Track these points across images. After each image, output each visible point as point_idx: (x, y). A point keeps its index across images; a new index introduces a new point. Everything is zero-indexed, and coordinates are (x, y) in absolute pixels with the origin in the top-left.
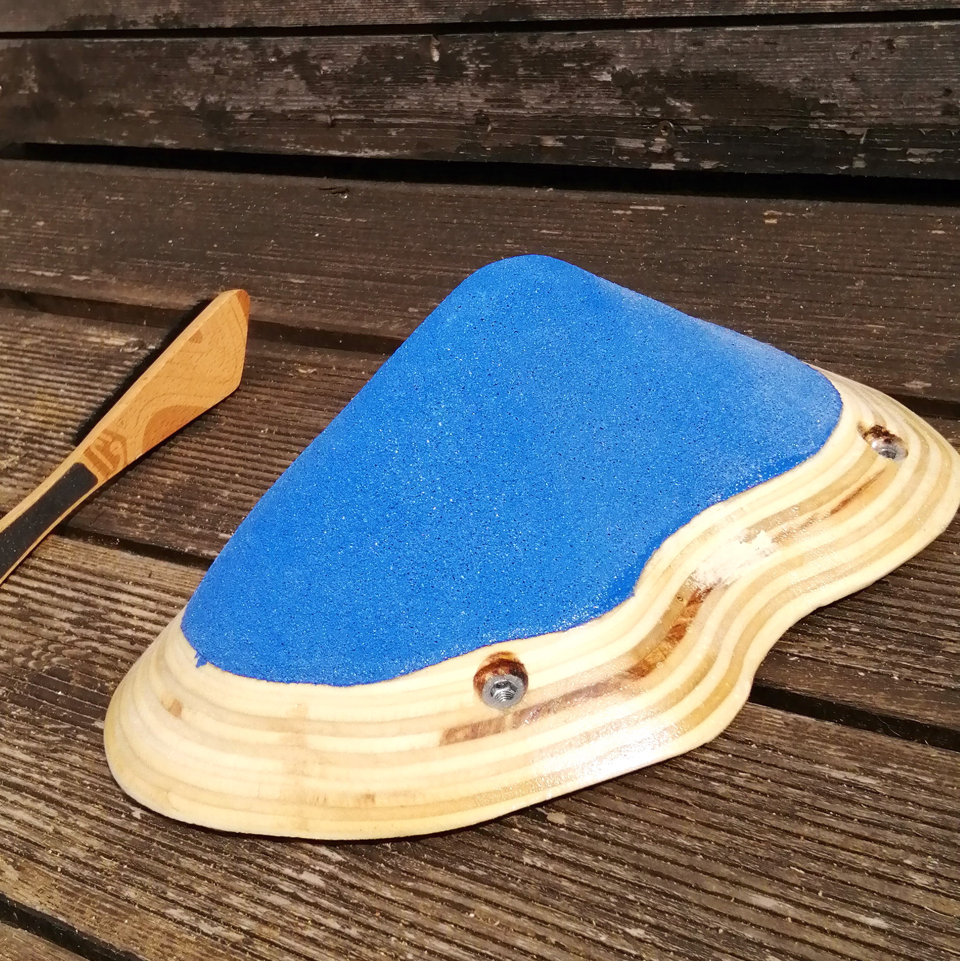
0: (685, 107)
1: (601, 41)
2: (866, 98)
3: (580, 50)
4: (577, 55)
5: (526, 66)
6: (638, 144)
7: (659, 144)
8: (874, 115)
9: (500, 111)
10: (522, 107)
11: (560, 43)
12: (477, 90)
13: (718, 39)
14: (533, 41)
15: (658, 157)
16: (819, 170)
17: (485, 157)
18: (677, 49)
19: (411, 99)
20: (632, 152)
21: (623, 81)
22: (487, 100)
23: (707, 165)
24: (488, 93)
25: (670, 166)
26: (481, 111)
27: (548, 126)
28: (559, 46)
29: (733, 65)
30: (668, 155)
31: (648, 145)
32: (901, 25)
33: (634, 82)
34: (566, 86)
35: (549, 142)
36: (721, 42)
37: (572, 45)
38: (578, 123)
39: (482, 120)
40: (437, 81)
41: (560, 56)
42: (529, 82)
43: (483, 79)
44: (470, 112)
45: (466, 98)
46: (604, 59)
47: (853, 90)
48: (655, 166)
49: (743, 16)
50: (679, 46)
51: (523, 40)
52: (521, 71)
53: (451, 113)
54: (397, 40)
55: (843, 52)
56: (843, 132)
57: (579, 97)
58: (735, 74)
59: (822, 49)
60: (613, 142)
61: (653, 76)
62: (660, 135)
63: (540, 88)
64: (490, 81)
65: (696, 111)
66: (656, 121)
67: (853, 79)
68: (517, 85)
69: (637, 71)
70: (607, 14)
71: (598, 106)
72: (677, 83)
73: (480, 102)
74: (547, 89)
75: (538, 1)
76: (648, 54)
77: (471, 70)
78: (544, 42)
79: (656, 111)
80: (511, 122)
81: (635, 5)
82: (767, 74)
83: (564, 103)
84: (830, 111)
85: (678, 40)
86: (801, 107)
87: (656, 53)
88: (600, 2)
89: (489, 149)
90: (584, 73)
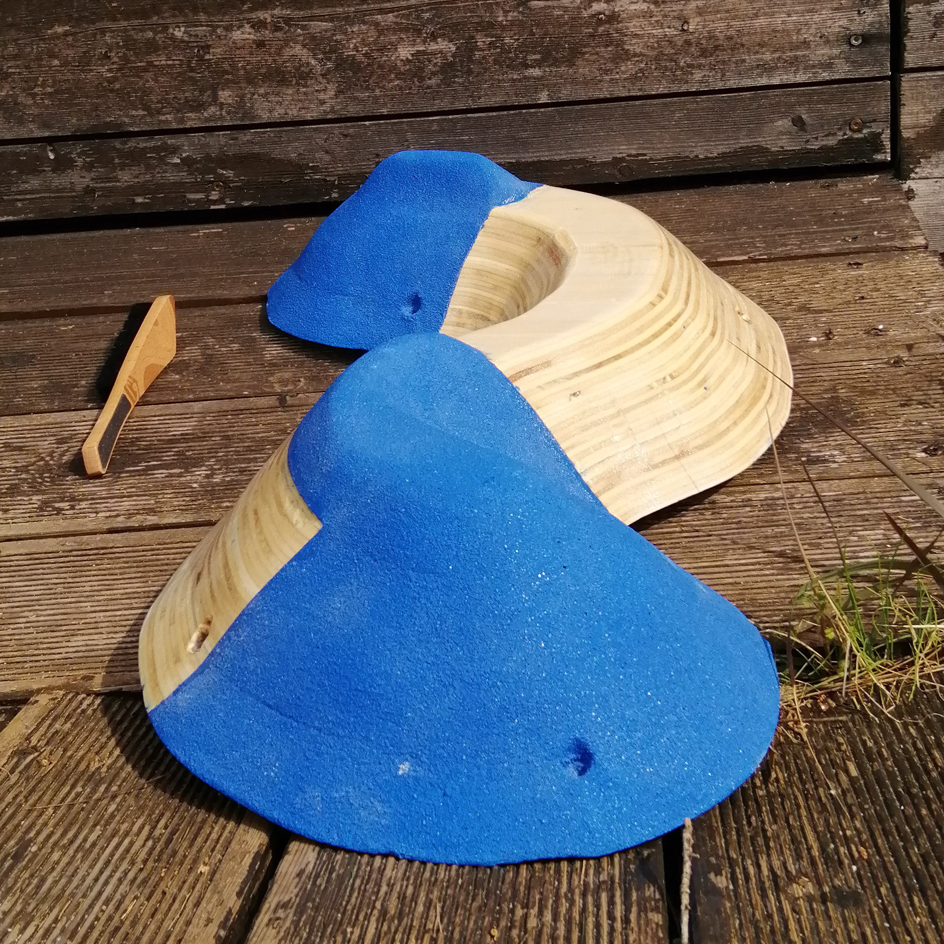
0: (229, 173)
1: (171, 141)
2: (334, 161)
3: (158, 147)
4: (154, 149)
5: (120, 158)
6: (201, 196)
7: (214, 195)
8: (340, 169)
9: (103, 185)
10: (119, 182)
11: (143, 143)
12: (85, 174)
13: (246, 136)
14: (125, 143)
15: (215, 202)
16: (312, 200)
17: (92, 213)
18: (222, 143)
19: (35, 182)
20: (198, 201)
21: (186, 161)
22: (92, 179)
23: (246, 204)
24: (93, 175)
25: (223, 207)
26: (88, 186)
27: (142, 189)
28: (142, 145)
29: (256, 149)
30: (221, 201)
31: (207, 196)
32: (349, 124)
33: (195, 161)
34: (149, 168)
35: (139, 200)
36: (249, 137)
37: (152, 144)
38: (160, 187)
39: (89, 191)
40: (54, 171)
41: (144, 150)
42: (123, 167)
43: (89, 167)
44: (79, 188)
45: (76, 179)
46: (175, 150)
47: (327, 158)
48: (212, 207)
49: (261, 124)
50: (223, 141)
51: (117, 144)
52: (117, 161)
53: (66, 189)
54: (20, 148)
55: (320, 139)
56: (325, 180)
57: (158, 173)
58: (259, 154)
59: (308, 138)
60: (185, 197)
61: (208, 158)
62: (214, 190)
63: (130, 170)
64: (94, 167)
65: (235, 175)
66: (212, 182)
67: (327, 152)
68: (114, 169)
69: (198, 157)
70: (174, 126)
71: (172, 177)
72: (223, 161)
73: (87, 181)
74: (136, 170)
75: (126, 120)
76: (203, 146)
77: (80, 162)
78: (132, 143)
79: (211, 177)
80: (111, 190)
81: (192, 120)
82: (277, 153)
83: (148, 177)
84: (315, 169)
85: (221, 138)
86: (299, 168)
87: (207, 145)
88: (169, 119)
89: (95, 208)
90: (162, 160)
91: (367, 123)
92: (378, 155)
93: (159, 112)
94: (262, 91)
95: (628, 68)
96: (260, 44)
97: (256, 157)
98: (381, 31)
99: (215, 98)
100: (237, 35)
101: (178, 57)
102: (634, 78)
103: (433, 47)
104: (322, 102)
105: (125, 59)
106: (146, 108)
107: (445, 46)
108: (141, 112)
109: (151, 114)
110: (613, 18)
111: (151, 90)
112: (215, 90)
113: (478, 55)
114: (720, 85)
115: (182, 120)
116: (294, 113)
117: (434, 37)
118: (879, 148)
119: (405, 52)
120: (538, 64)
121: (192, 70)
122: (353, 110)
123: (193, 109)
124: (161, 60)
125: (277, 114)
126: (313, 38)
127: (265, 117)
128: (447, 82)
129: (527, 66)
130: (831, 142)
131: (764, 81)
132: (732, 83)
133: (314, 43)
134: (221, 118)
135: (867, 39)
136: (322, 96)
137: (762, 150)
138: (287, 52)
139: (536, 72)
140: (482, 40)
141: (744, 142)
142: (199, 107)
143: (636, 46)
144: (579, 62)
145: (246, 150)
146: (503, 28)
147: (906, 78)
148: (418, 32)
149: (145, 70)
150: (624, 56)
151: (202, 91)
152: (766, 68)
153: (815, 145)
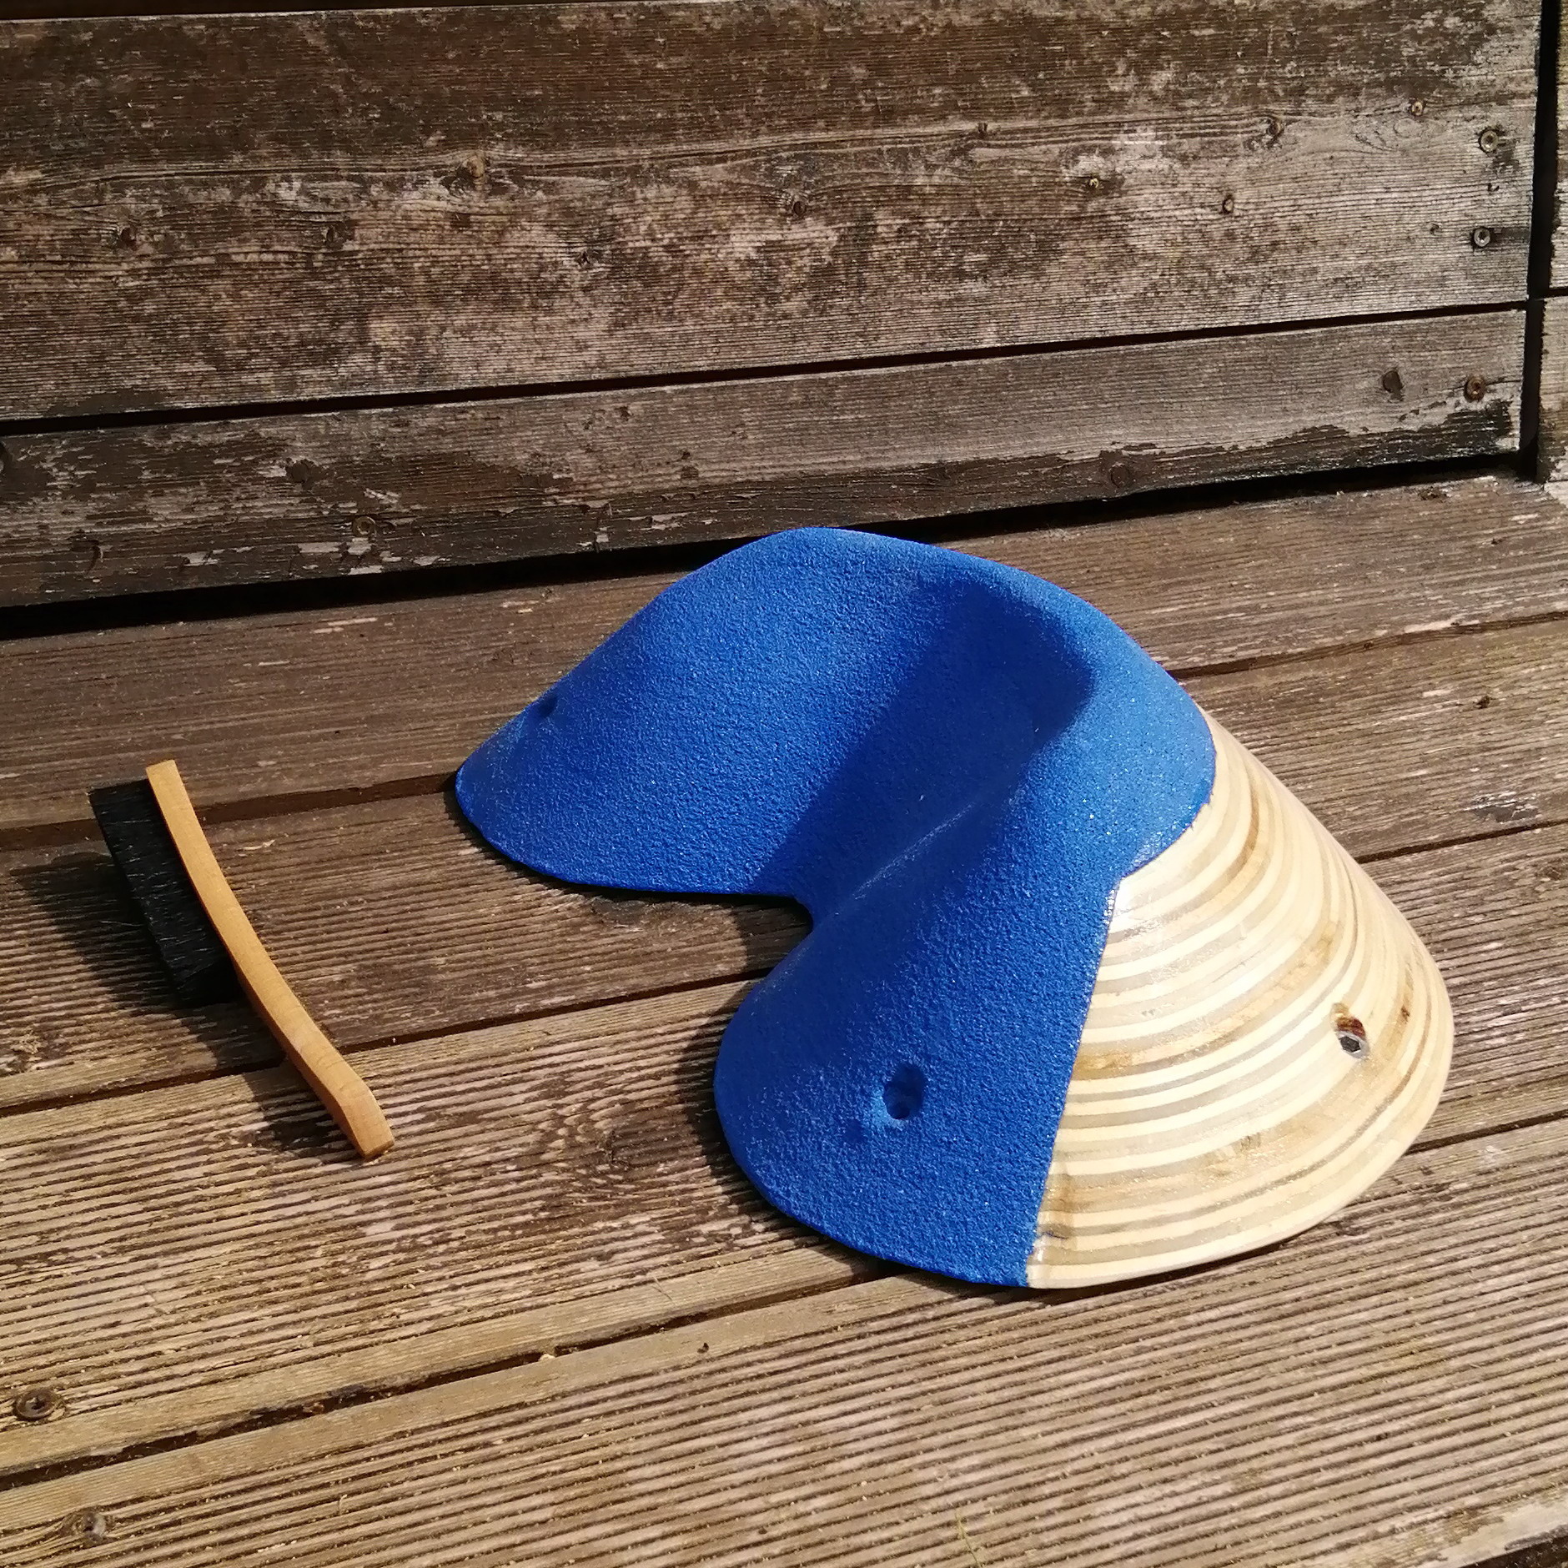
0: (390, 498)
1: (268, 429)
2: (603, 469)
3: (237, 442)
4: (229, 449)
5: (153, 468)
6: (329, 547)
7: (359, 546)
8: (612, 485)
9: (113, 529)
10: (151, 521)
11: (206, 435)
12: (72, 505)
13: (425, 419)
14: (165, 436)
15: (360, 560)
16: (558, 550)
17: (90, 592)
18: (375, 433)
20: (321, 559)
21: (301, 475)
22: (90, 518)
23: (425, 561)
24: (91, 507)
25: (376, 569)
26: (81, 532)
27: (200, 537)
28: (203, 439)
29: (448, 445)
30: (371, 557)
31: (344, 549)
32: (633, 391)
33: (319, 473)
34: (216, 488)
35: (196, 560)
36: (431, 421)
37: (225, 437)
38: (241, 532)
39: (84, 545)
41: (208, 451)
42: (159, 488)
43: (82, 491)
44: (59, 537)
45: (53, 518)
46: (275, 450)
47: (588, 462)
48: (354, 572)
49: (458, 391)
50: (377, 428)
51: (147, 437)
52: (146, 475)
53: (28, 540)
55: (575, 422)
56: (585, 508)
57: (238, 499)
58: (452, 456)
59: (549, 422)
60: (298, 550)
61: (344, 464)
62: (357, 535)
63: (175, 494)
64: (94, 490)
65: (403, 502)
66: (352, 518)
67: (589, 451)
68: (139, 493)
69: (322, 462)
70: (275, 396)
71: (268, 507)
72: (377, 471)
73: (77, 521)
74: (188, 494)
75: (169, 384)
76: (336, 440)
77: (61, 479)
78: (181, 435)
79: (350, 507)
80: (129, 540)
81: (314, 383)
82: (490, 453)
83: (214, 510)
84: (565, 486)
85: (375, 422)
86: (532, 484)
87: (347, 438)
88: (265, 383)
89: (95, 582)
90: (245, 470)
91: (667, 388)
92: (686, 455)
93: (240, 367)
94: (461, 321)
95: (1132, 282)
96: (460, 221)
97: (444, 461)
98: (701, 198)
99: (363, 338)
100: (411, 200)
101: (287, 245)
102: (1141, 301)
103: (795, 234)
104: (582, 346)
105: (170, 249)
106: (215, 358)
107: (818, 233)
108: (202, 367)
109: (222, 372)
110: (1112, 185)
111: (224, 320)
112: (362, 317)
113: (877, 252)
114: (1276, 317)
115: (291, 385)
116: (527, 370)
117: (798, 212)
118: (1504, 430)
119: (743, 243)
120: (983, 272)
121: (314, 274)
122: (643, 362)
123: (316, 360)
124: (246, 252)
125: (491, 373)
126: (568, 212)
127: (466, 378)
128: (819, 305)
129: (960, 274)
130: (1437, 418)
131: (1343, 309)
132: (1295, 314)
133: (568, 219)
134: (375, 379)
135: (1496, 236)
136: (581, 333)
137: (1334, 435)
138: (515, 239)
139: (976, 288)
140: (886, 222)
141: (1310, 420)
142: (328, 354)
143: (1144, 240)
144: (1053, 269)
145: (428, 446)
146: (925, 200)
147: (1552, 304)
148: (770, 203)
149: (213, 273)
150: (1126, 257)
151: (336, 321)
152: (1347, 284)
153: (1413, 425)
